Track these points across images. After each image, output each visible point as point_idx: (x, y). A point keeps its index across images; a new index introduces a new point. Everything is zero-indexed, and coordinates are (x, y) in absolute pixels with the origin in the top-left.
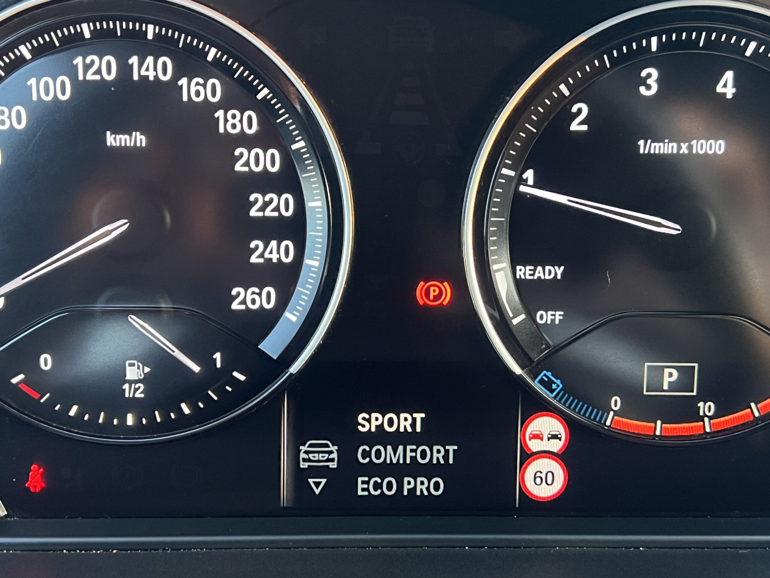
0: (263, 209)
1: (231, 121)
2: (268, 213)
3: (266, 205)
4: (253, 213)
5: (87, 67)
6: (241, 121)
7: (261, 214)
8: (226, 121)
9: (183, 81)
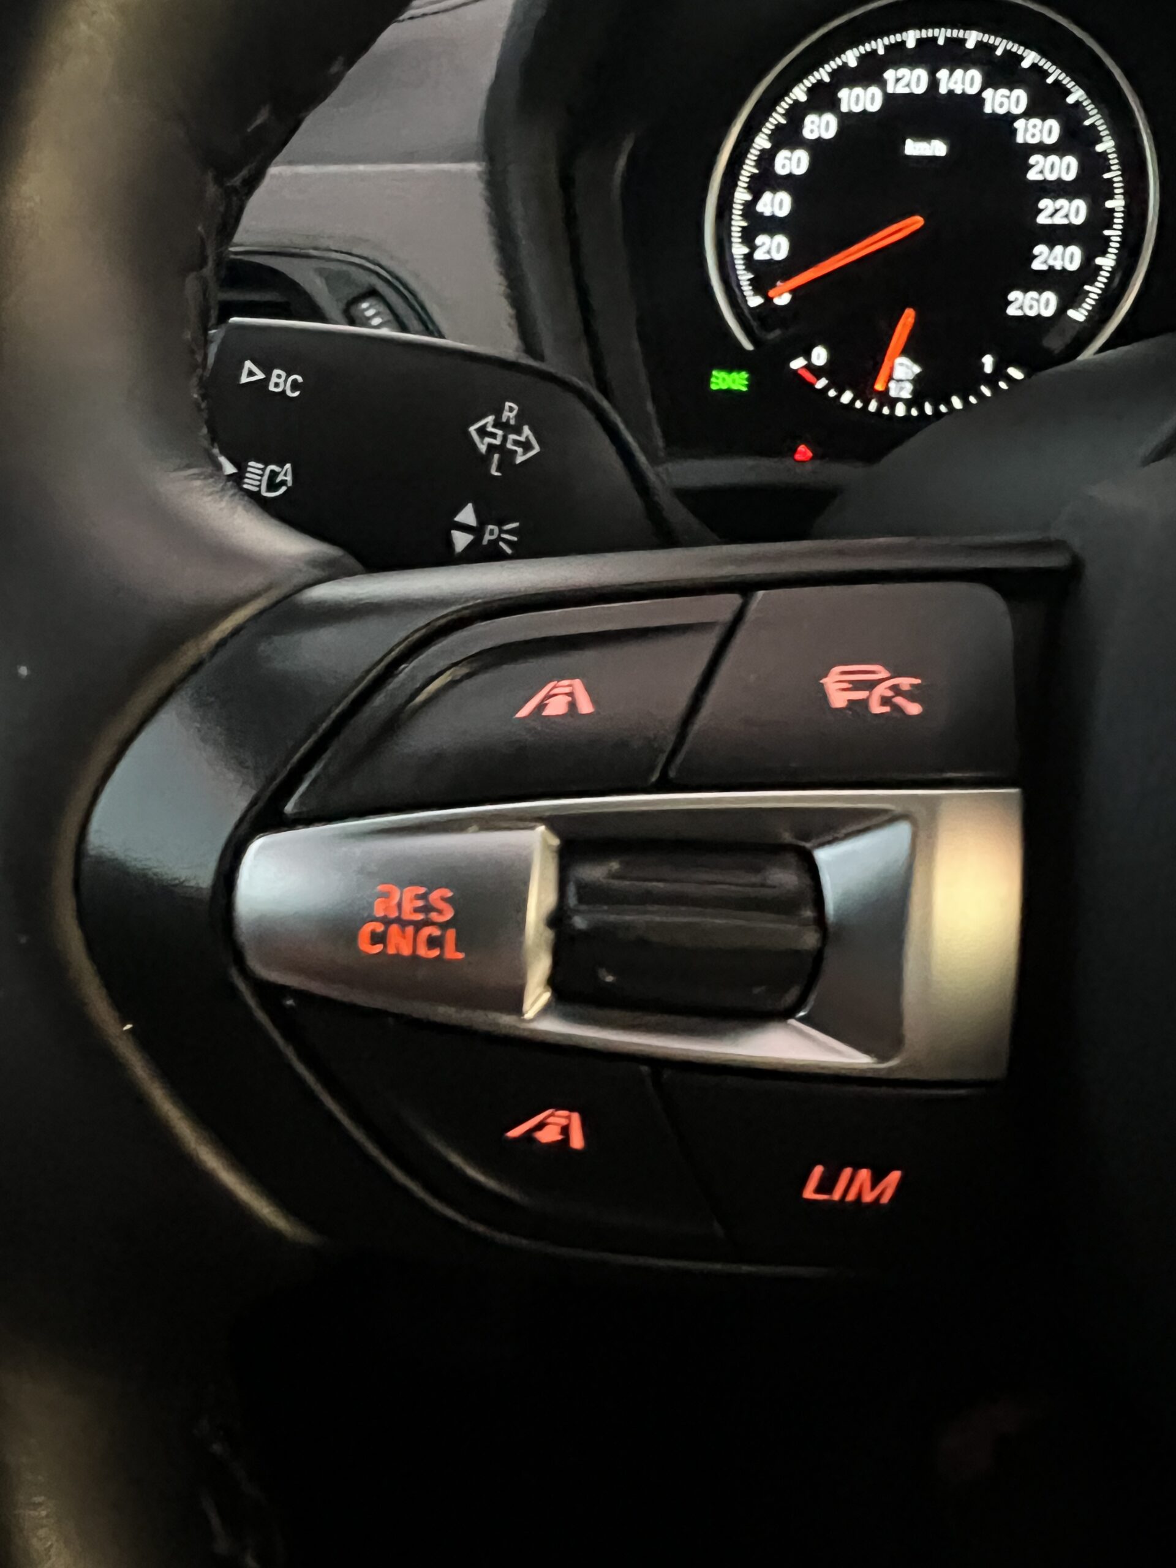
0: (1052, 215)
1: (1031, 130)
2: (1059, 220)
3: (1056, 211)
4: (1042, 219)
5: (898, 80)
6: (1041, 131)
7: (1049, 221)
8: (1026, 130)
9: (988, 94)
